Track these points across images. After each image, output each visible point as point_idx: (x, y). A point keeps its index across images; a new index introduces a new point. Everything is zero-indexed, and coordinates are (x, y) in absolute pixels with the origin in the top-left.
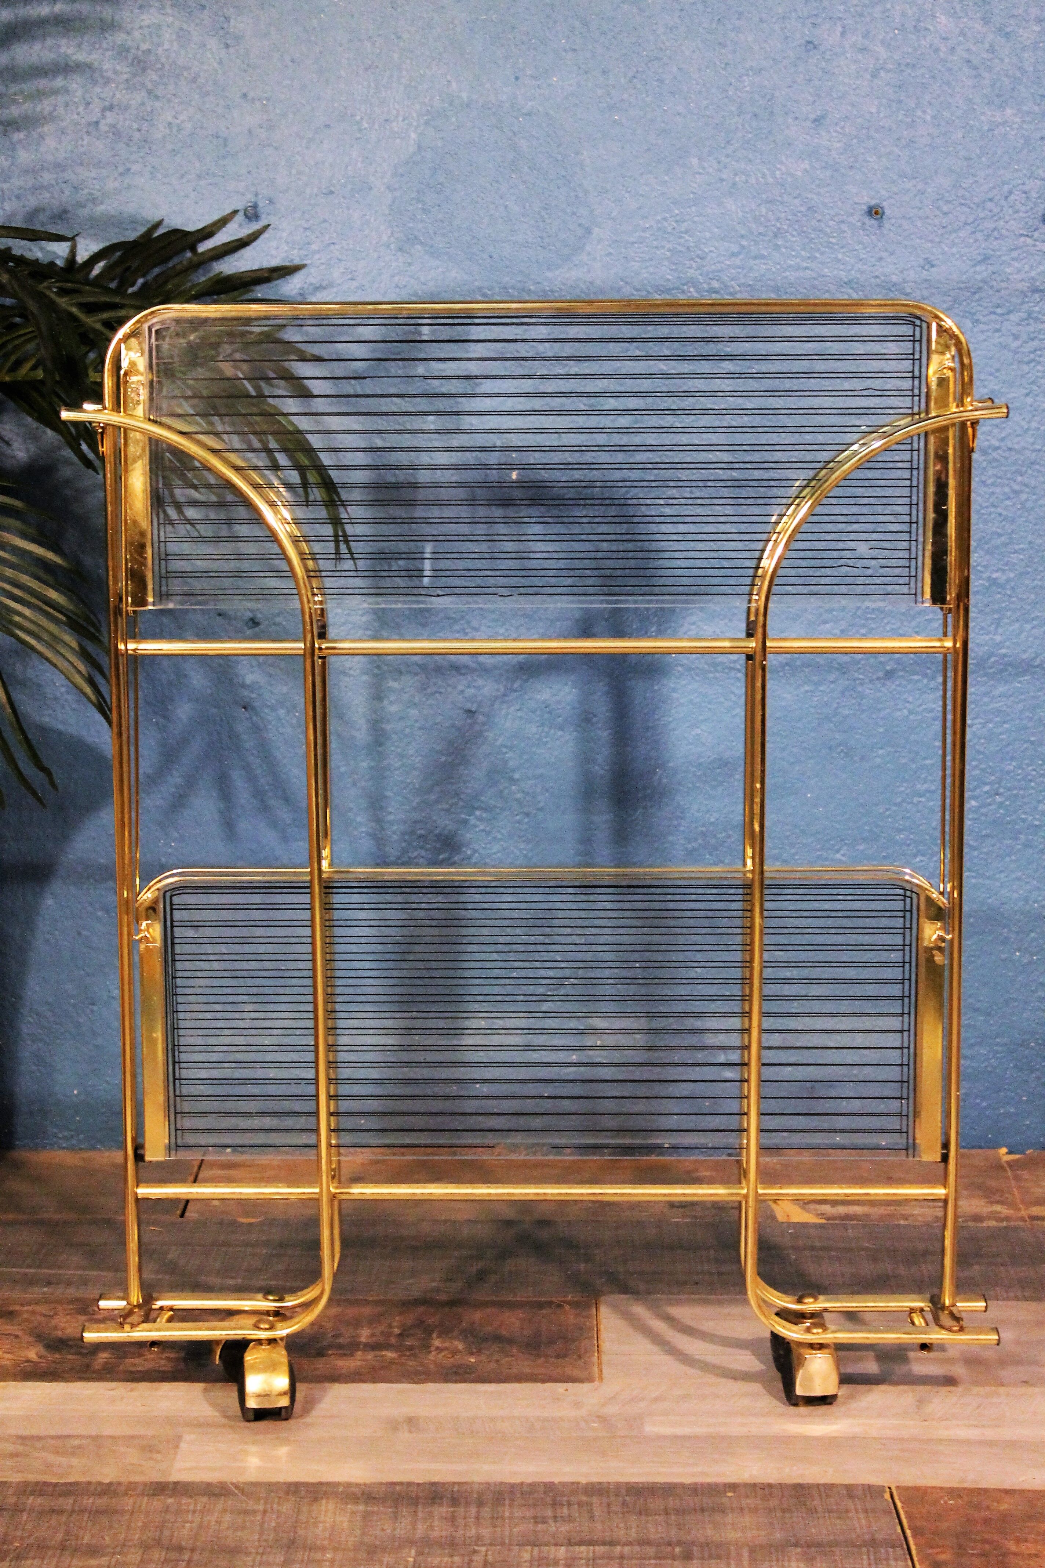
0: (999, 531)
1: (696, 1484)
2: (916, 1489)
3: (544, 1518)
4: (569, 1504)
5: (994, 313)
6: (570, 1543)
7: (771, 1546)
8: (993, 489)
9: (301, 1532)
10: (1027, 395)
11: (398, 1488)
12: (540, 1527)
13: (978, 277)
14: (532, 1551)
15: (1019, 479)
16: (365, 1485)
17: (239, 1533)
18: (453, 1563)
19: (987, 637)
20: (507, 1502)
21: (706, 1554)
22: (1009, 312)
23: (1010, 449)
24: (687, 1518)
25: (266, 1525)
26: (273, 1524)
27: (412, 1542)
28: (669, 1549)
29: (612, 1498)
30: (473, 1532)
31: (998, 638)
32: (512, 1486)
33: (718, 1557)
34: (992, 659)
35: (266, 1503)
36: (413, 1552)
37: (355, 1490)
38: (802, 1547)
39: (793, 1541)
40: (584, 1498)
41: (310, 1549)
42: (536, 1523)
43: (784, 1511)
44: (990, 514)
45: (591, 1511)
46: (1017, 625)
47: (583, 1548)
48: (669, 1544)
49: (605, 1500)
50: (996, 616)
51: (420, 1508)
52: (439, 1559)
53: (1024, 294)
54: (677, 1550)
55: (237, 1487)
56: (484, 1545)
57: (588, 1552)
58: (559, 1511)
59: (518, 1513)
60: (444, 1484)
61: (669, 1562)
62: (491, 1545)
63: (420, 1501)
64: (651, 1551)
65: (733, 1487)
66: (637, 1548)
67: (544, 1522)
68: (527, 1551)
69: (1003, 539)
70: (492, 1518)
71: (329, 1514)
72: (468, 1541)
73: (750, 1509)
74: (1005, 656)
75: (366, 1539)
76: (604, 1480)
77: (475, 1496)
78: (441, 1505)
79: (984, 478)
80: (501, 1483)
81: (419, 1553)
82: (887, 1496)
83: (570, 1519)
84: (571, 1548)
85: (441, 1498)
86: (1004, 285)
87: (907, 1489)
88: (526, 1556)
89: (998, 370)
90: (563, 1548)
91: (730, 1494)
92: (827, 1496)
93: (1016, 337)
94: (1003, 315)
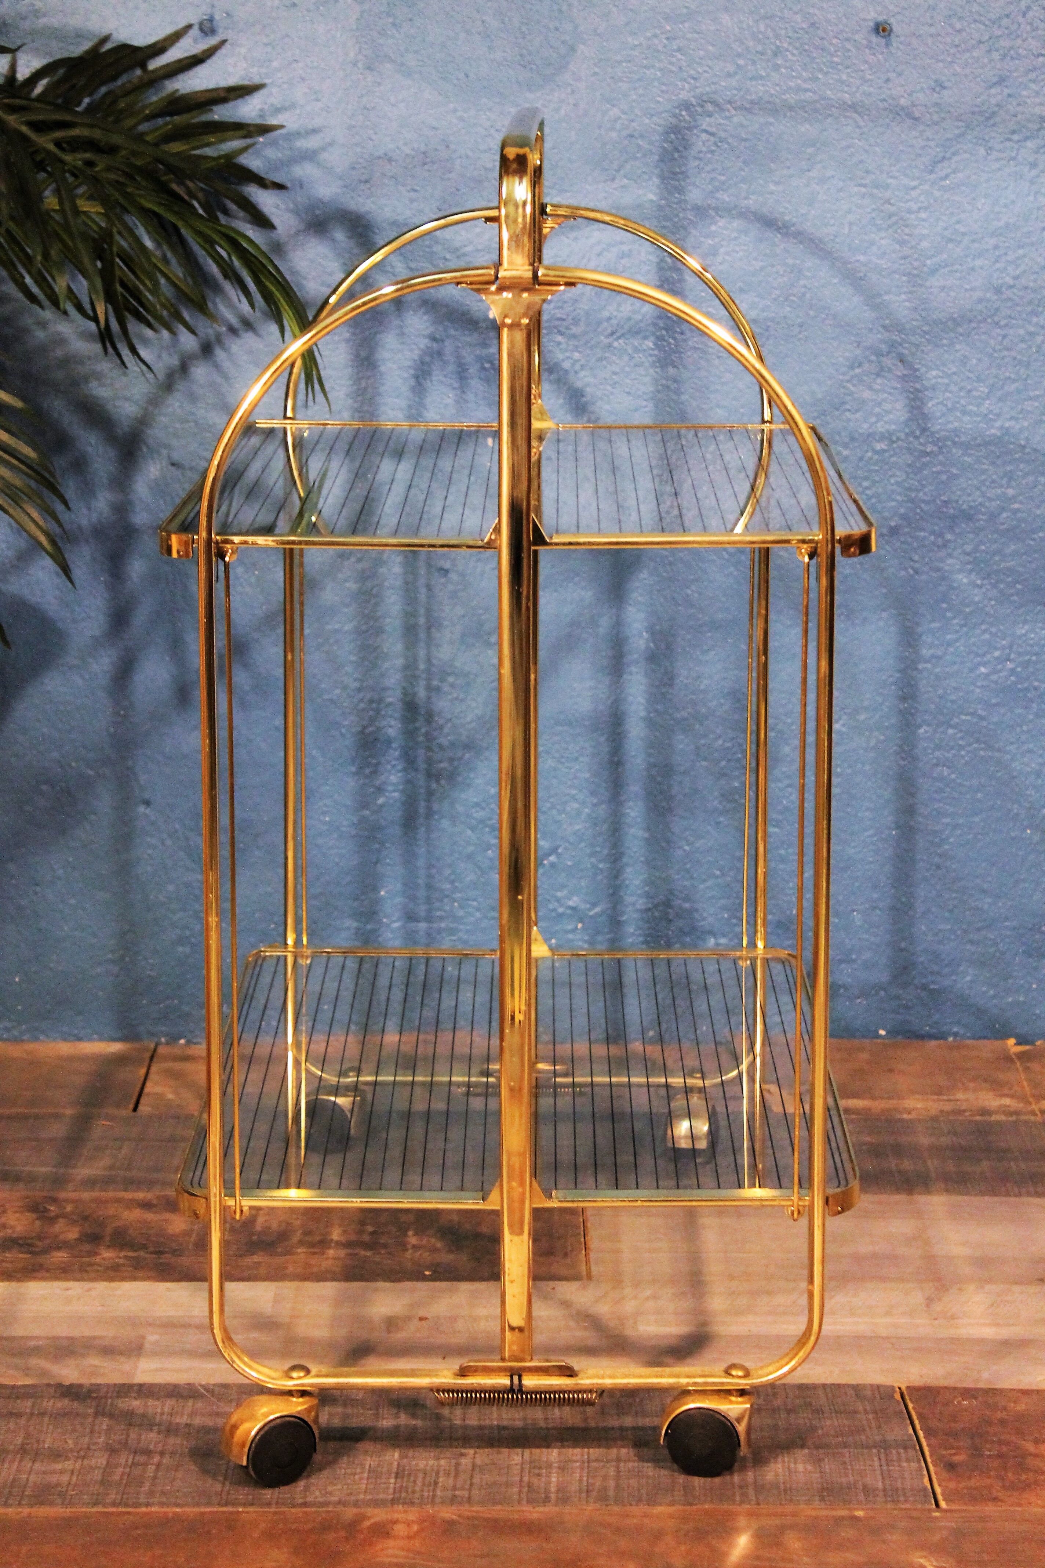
5: (1009, 140)
13: (993, 101)
14: (523, 1454)
15: (1035, 320)
17: (209, 1435)
18: (439, 1465)
22: (1027, 138)
23: (1025, 288)
36: (397, 1455)
47: (577, 1451)
51: (402, 1411)
52: (424, 1462)
55: (207, 1390)
56: (472, 1448)
58: (550, 1412)
59: (506, 1414)
62: (479, 1447)
63: (402, 1403)
67: (536, 1425)
68: (517, 1454)
81: (403, 1457)
84: (564, 1450)
86: (1020, 109)
87: (918, 1388)
88: (517, 1459)
90: (555, 1451)
94: (1019, 141)
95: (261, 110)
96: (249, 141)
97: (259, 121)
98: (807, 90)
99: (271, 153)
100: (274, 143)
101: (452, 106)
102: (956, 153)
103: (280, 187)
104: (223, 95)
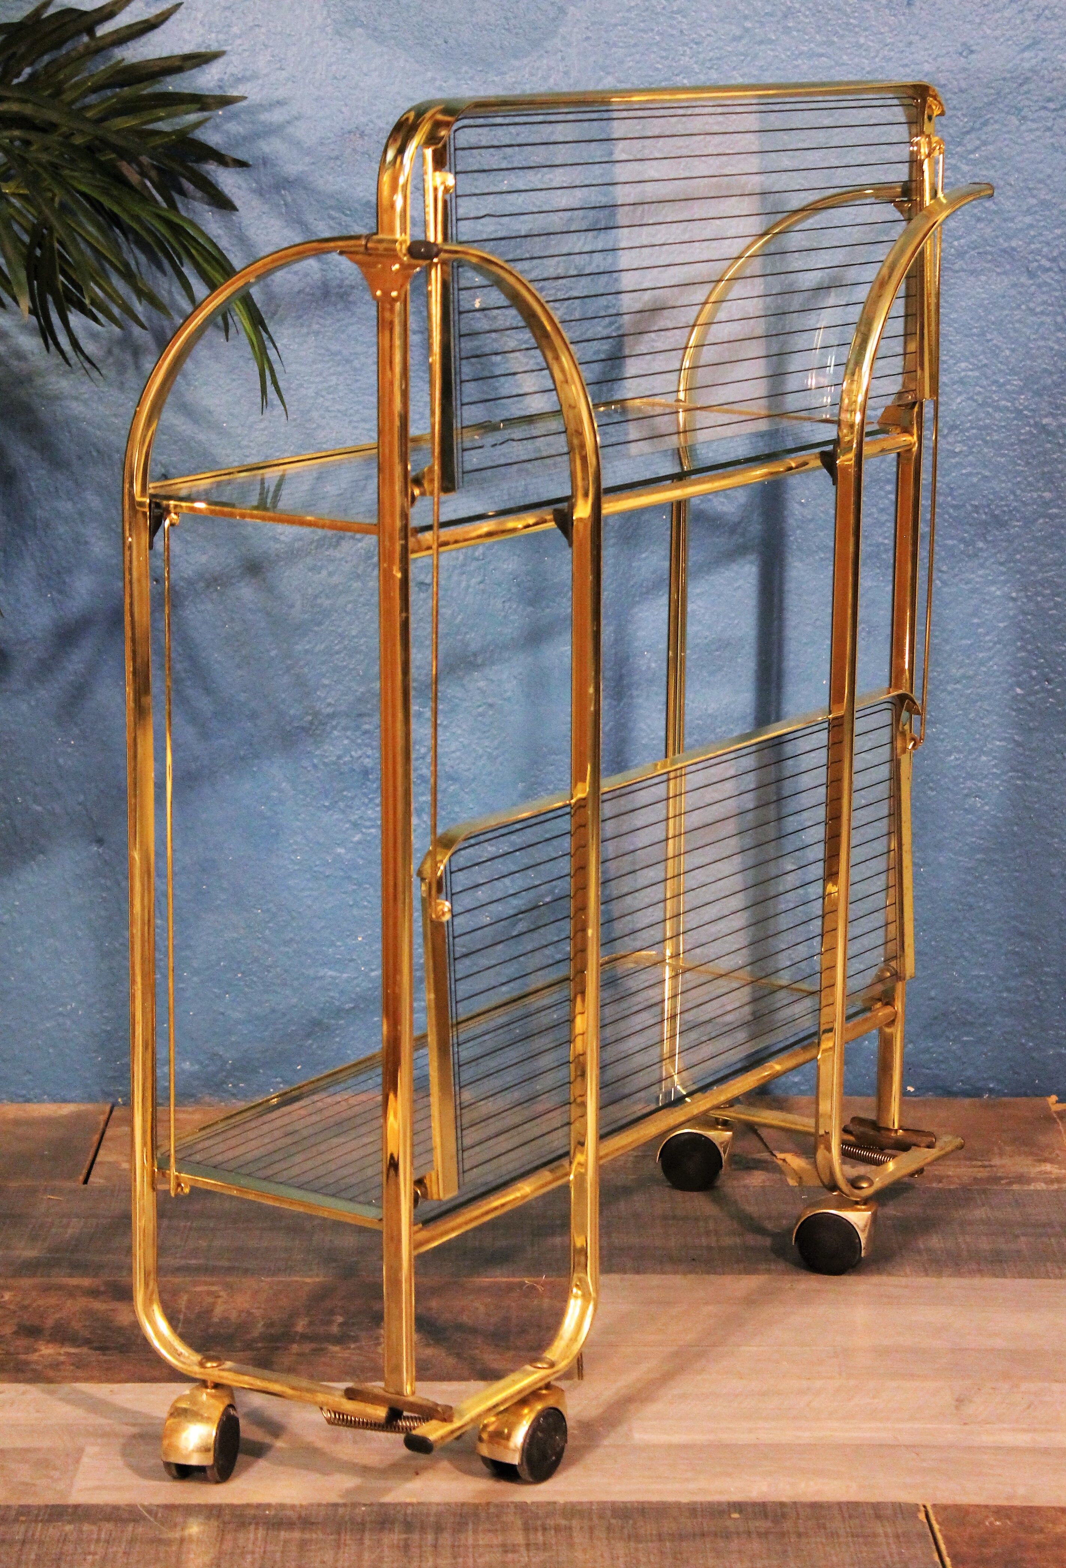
1: (695, 1503)
2: (957, 1508)
3: (514, 1545)
4: (544, 1529)
5: (1045, 108)
8: (1044, 318)
11: (341, 1511)
12: (510, 1557)
13: (1026, 65)
16: (301, 1506)
20: (471, 1526)
24: (684, 1544)
29: (596, 1521)
35: (183, 1530)
37: (289, 1513)
40: (563, 1522)
42: (506, 1552)
43: (799, 1535)
44: (1039, 348)
45: (570, 1537)
49: (586, 1523)
50: (1045, 469)
51: (367, 1535)
55: (149, 1512)
58: (532, 1536)
59: (483, 1540)
63: (368, 1526)
65: (738, 1507)
67: (514, 1551)
70: (453, 1546)
71: (259, 1543)
73: (759, 1534)
76: (585, 1499)
77: (432, 1519)
78: (391, 1530)
79: (1031, 305)
80: (464, 1504)
82: (922, 1516)
83: (545, 1547)
85: (393, 1523)
86: (1055, 74)
87: (945, 1508)
89: (1049, 176)
91: (736, 1516)
92: (850, 1517)
94: (1055, 110)
95: (221, 80)
96: (206, 114)
97: (218, 92)
98: (822, 55)
99: (233, 127)
100: (234, 116)
101: (429, 75)
102: (985, 123)
103: (241, 164)
104: (178, 63)
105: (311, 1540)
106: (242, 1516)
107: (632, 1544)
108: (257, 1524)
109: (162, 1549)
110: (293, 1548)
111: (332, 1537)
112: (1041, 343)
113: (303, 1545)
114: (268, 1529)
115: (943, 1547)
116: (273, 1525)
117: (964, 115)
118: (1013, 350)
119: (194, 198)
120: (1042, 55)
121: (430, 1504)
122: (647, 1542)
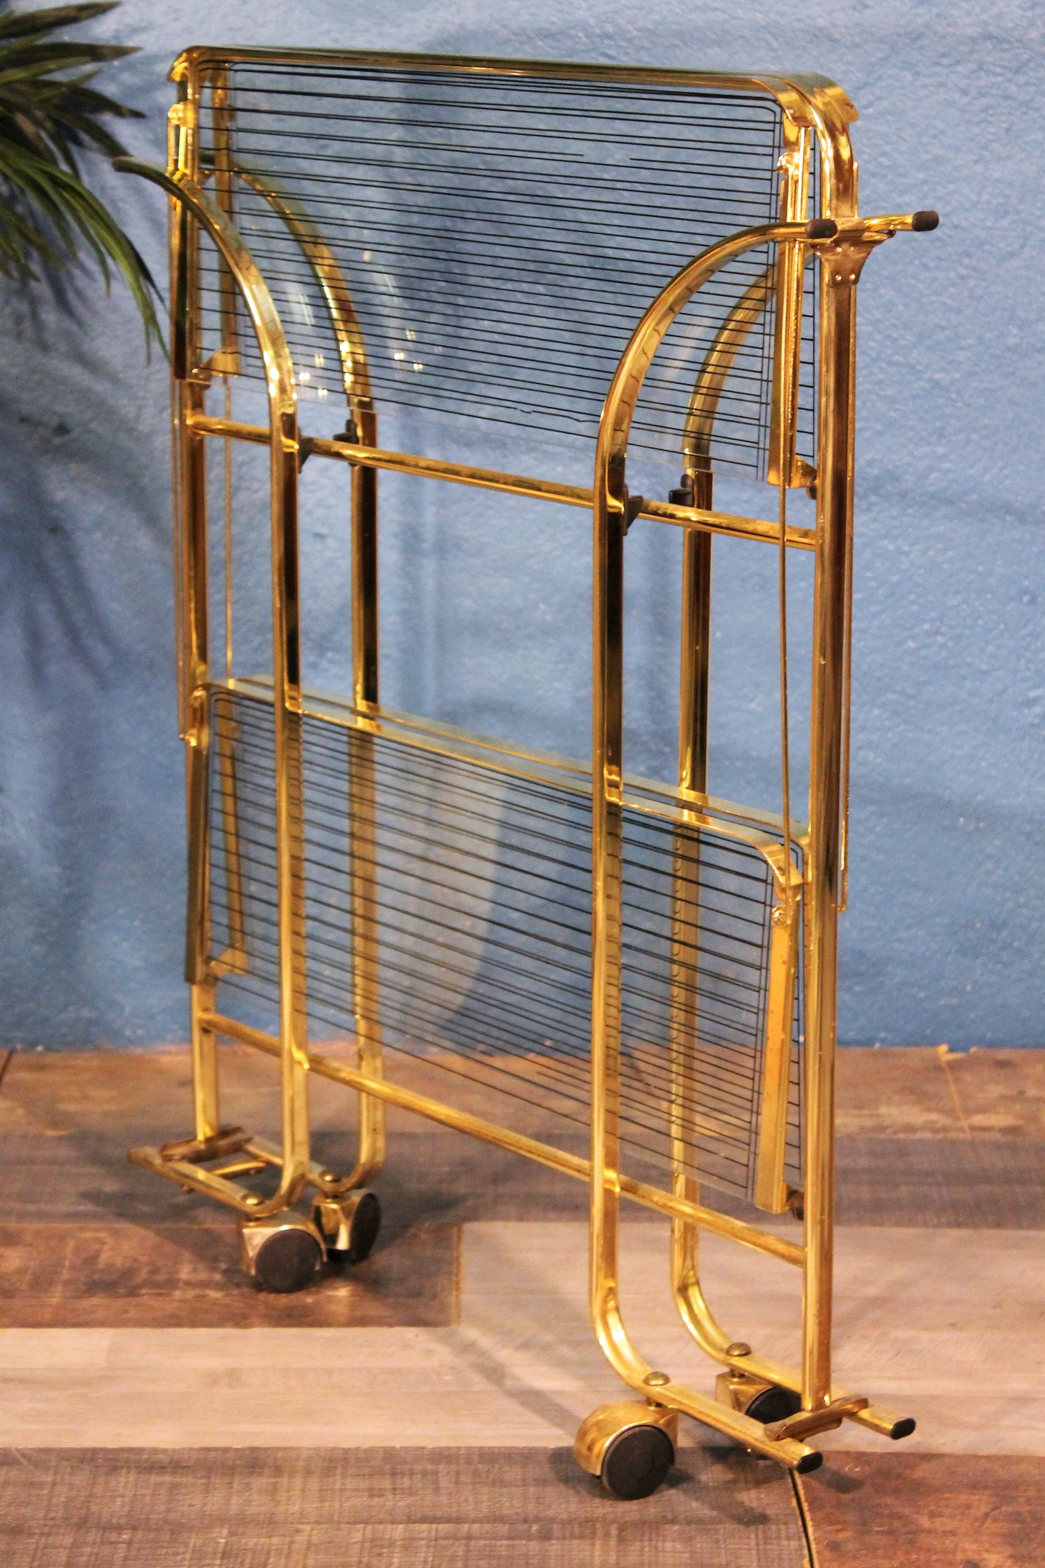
0: (943, 323)
3: (381, 1490)
4: (412, 1474)
5: (938, 64)
6: (410, 1520)
7: (644, 1523)
8: (937, 274)
9: (94, 1508)
10: (976, 162)
11: (212, 1454)
12: (376, 1501)
13: (920, 21)
14: (364, 1529)
15: (967, 261)
16: (174, 1450)
17: (23, 1510)
18: (271, 1544)
19: (927, 449)
20: (339, 1471)
21: (568, 1534)
22: (957, 62)
23: (956, 227)
25: (54, 1501)
26: (63, 1499)
27: (222, 1520)
28: (526, 1526)
29: (463, 1466)
30: (296, 1508)
31: (940, 450)
32: (346, 1451)
33: (582, 1537)
34: (934, 475)
35: (56, 1473)
36: (225, 1532)
37: (161, 1456)
38: (681, 1524)
39: (670, 1517)
40: (430, 1467)
41: (104, 1529)
42: (372, 1496)
44: (932, 303)
45: (436, 1482)
46: (962, 436)
47: (425, 1526)
48: (525, 1521)
49: (454, 1468)
50: (938, 424)
51: (237, 1480)
52: (255, 1540)
53: (974, 40)
54: (535, 1528)
55: (23, 1455)
56: (309, 1523)
57: (430, 1531)
58: (399, 1481)
59: (351, 1483)
60: (267, 1449)
61: (524, 1542)
62: (317, 1522)
63: (237, 1470)
64: (503, 1529)
66: (487, 1527)
67: (382, 1496)
68: (358, 1531)
69: (947, 333)
70: (320, 1490)
71: (130, 1486)
72: (290, 1520)
74: (948, 471)
75: (171, 1516)
76: (453, 1444)
77: (302, 1463)
78: (261, 1474)
79: (925, 261)
80: (333, 1449)
81: (232, 1534)
83: (412, 1492)
84: (411, 1526)
85: (263, 1466)
86: (950, 30)
88: (357, 1536)
89: (943, 132)
90: (401, 1527)
93: (964, 92)
94: (949, 66)
95: (117, 30)
96: (100, 65)
97: (114, 43)
98: (716, 9)
100: (130, 67)
101: (326, 26)
102: (879, 79)
103: (138, 115)
104: (73, 14)
105: (180, 1484)
106: (116, 1460)
107: (497, 1489)
108: (129, 1467)
109: (34, 1492)
110: (163, 1491)
111: (202, 1481)
112: (933, 298)
113: (173, 1488)
114: (139, 1473)
115: (802, 1492)
116: (145, 1468)
117: (859, 70)
118: (906, 306)
119: (91, 149)
120: (935, 10)
121: (300, 1448)
122: (511, 1486)
